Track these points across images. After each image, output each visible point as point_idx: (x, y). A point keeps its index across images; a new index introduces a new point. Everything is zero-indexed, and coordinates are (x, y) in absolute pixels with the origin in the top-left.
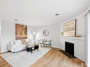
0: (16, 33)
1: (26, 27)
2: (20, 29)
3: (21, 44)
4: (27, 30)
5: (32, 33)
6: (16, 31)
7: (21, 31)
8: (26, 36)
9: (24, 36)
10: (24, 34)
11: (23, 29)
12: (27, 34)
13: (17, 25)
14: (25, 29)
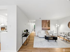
0: (42, 26)
1: (49, 21)
3: (44, 33)
4: (50, 23)
5: (55, 26)
6: (42, 25)
7: (45, 25)
8: (49, 28)
9: (47, 28)
10: (47, 26)
11: (47, 23)
12: (50, 27)
13: (43, 21)
14: (48, 23)
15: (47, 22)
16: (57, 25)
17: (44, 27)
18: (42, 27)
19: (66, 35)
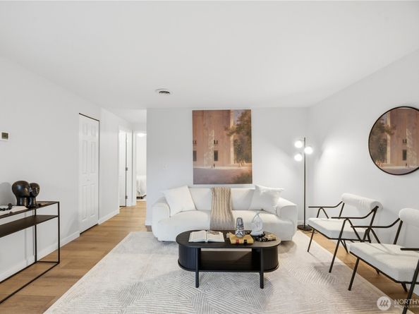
0: (195, 153)
1: (246, 117)
2: (213, 135)
6: (195, 143)
7: (216, 143)
8: (244, 168)
9: (231, 165)
10: (232, 155)
11: (226, 129)
12: (248, 159)
13: (199, 117)
14: (239, 129)
15: (233, 123)
16: (298, 144)
17: (207, 164)
18: (195, 158)
19: (348, 227)
